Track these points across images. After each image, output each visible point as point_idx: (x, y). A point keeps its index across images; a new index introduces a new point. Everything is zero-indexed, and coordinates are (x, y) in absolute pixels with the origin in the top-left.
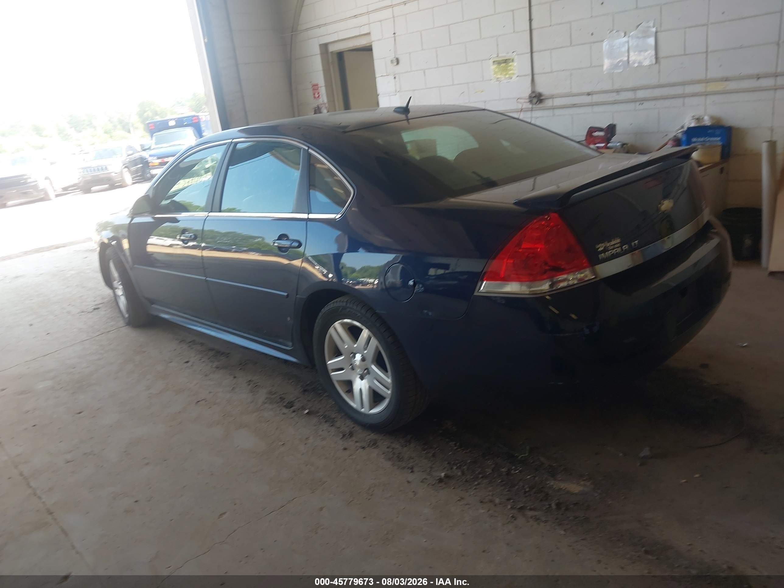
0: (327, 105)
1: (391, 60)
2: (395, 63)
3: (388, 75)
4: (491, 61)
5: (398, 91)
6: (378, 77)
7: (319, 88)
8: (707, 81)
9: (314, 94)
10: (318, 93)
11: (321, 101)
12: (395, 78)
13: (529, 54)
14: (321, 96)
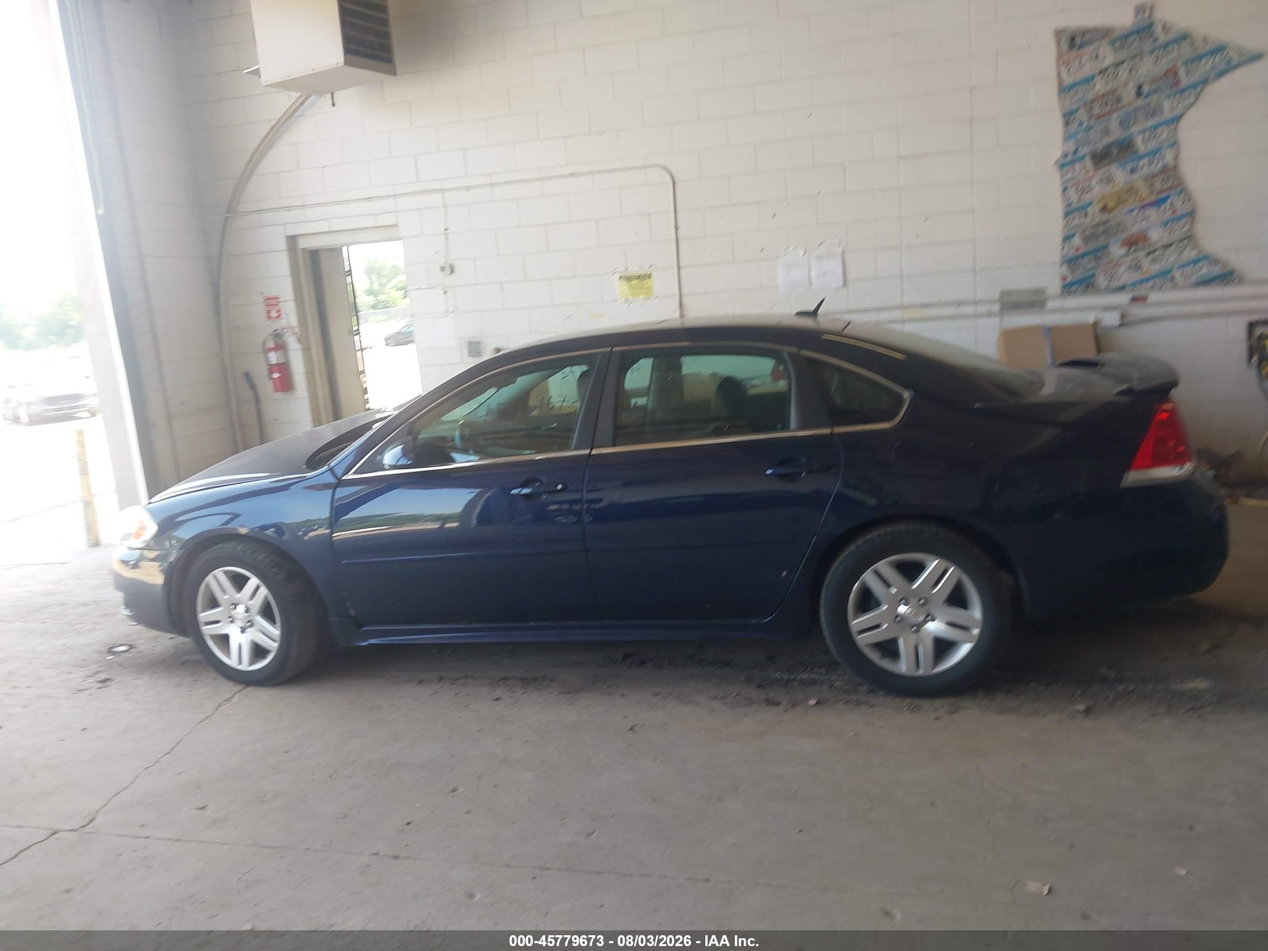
0: (297, 330)
1: (440, 266)
2: (449, 272)
3: (432, 288)
4: (617, 276)
5: (451, 311)
6: (412, 290)
7: (281, 303)
8: (903, 307)
9: (269, 312)
10: (278, 311)
11: (283, 323)
12: (446, 292)
13: (676, 270)
14: (283, 316)
